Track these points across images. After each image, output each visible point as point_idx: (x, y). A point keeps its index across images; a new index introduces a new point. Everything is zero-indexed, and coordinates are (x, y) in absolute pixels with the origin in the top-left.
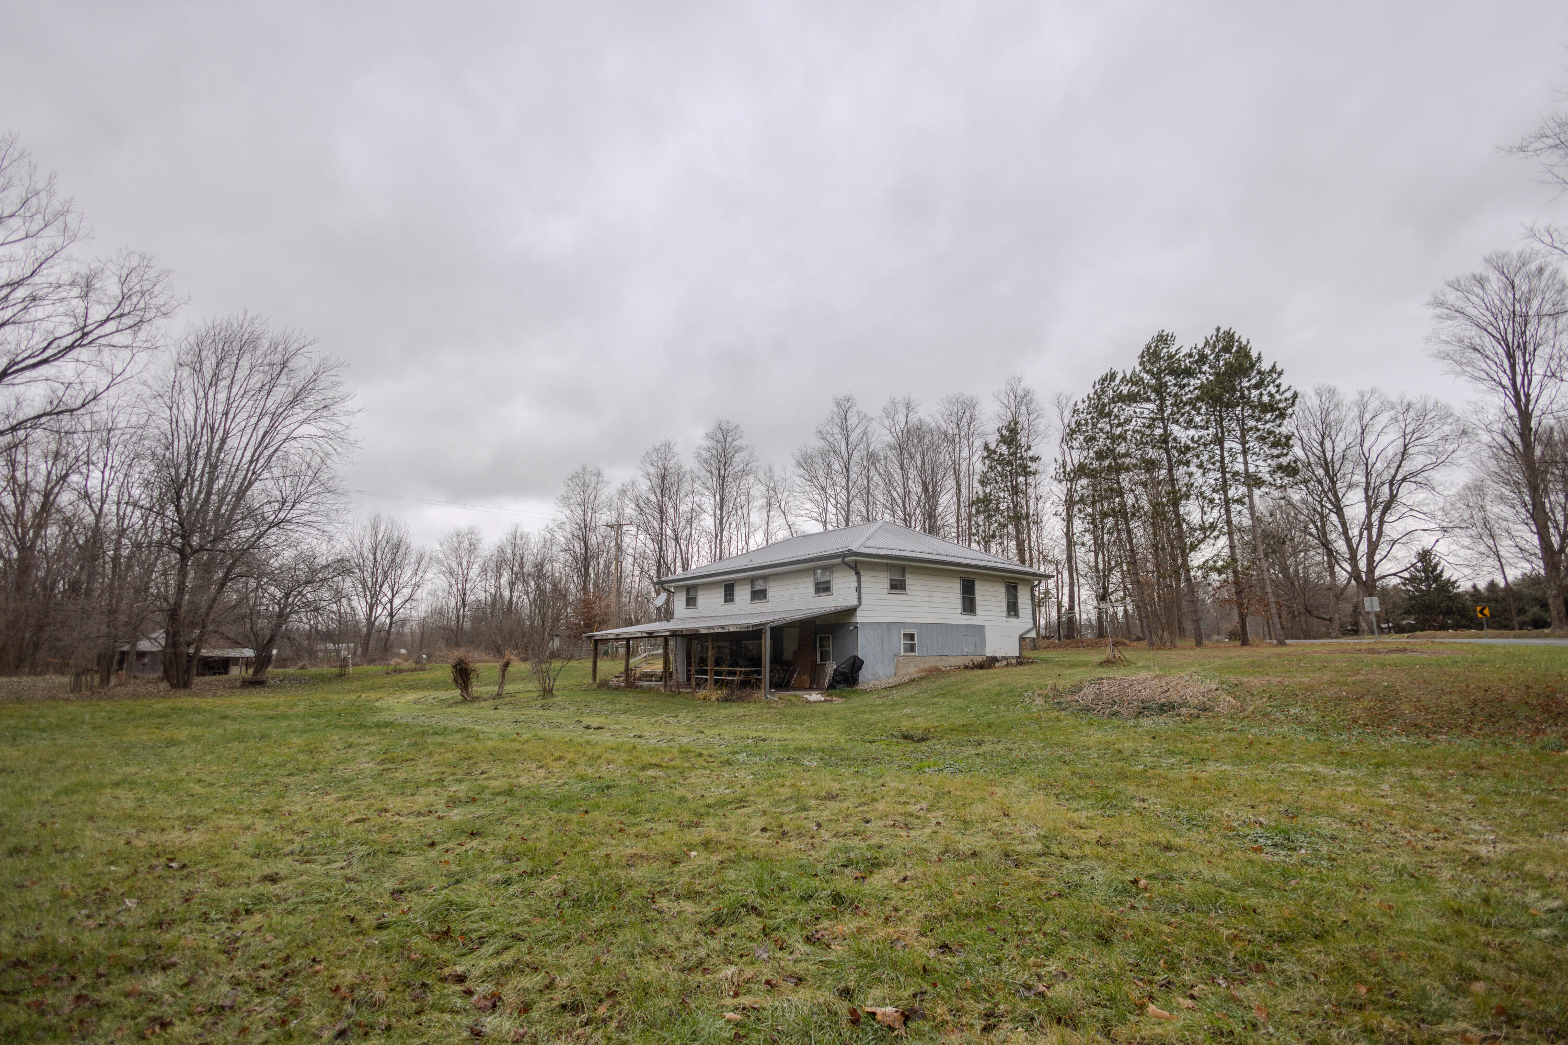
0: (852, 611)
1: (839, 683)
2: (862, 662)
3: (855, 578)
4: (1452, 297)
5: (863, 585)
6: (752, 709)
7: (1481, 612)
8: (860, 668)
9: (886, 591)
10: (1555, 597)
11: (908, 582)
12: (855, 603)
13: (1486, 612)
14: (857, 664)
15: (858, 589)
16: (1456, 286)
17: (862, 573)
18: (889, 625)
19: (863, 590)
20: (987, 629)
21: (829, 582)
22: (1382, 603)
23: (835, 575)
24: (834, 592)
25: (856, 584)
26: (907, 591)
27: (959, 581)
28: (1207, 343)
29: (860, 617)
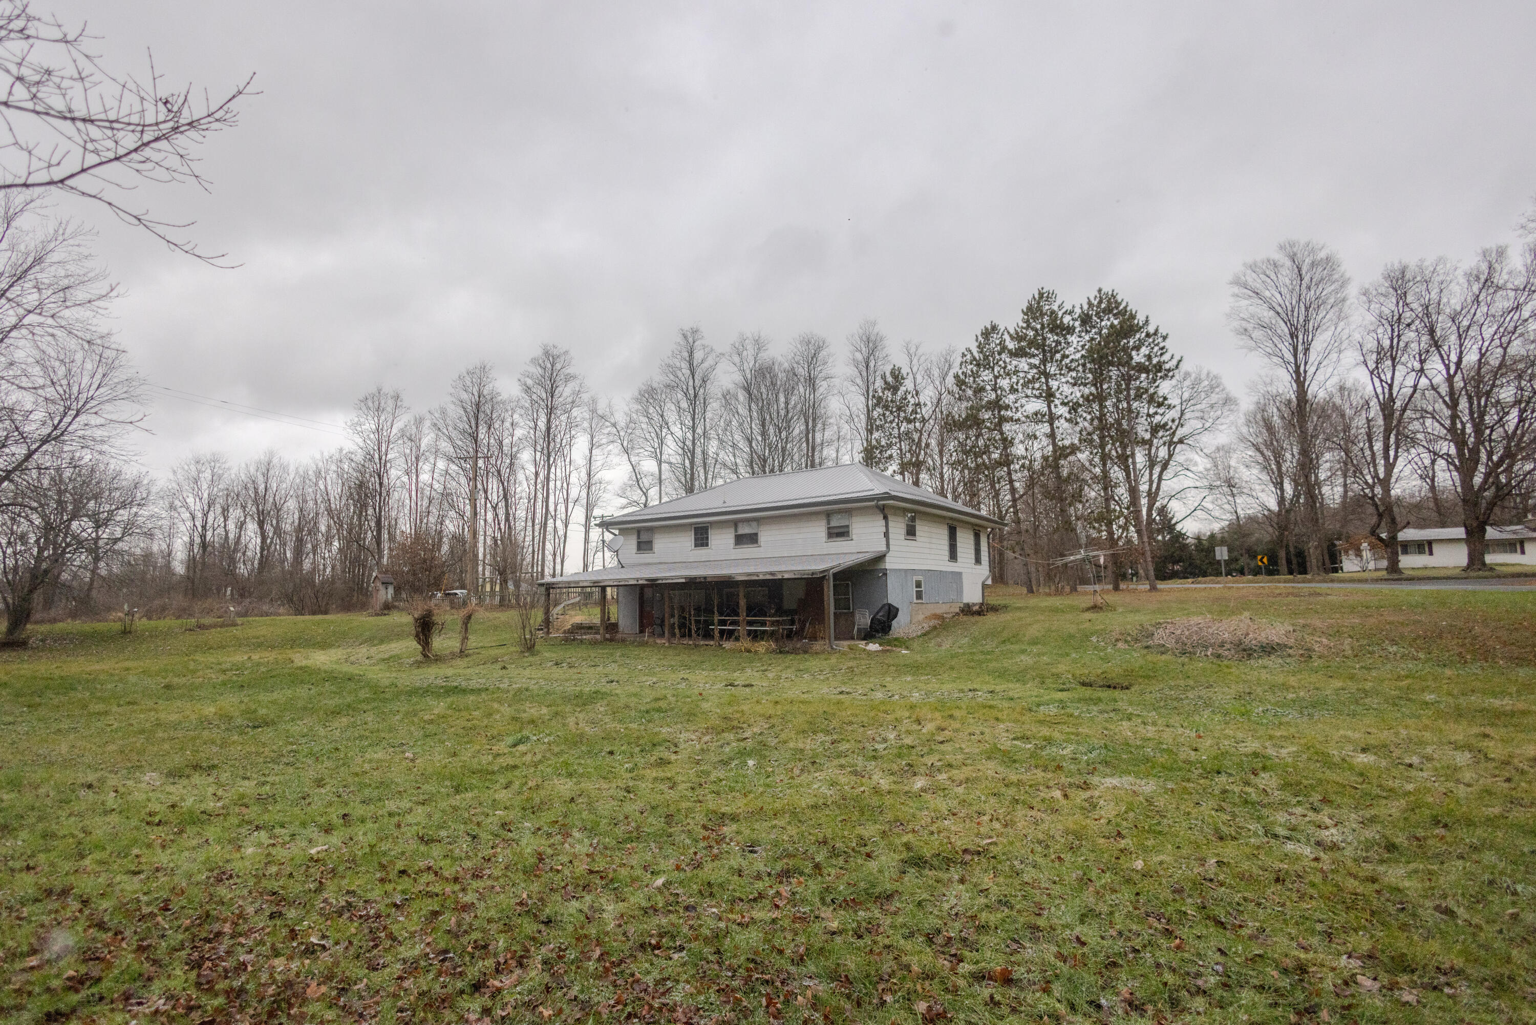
0: (881, 558)
1: (878, 631)
2: (897, 610)
3: (883, 523)
4: (1251, 279)
5: (891, 530)
6: (814, 663)
7: (1261, 560)
8: (895, 616)
9: (903, 537)
10: (1316, 548)
11: (918, 528)
12: (884, 548)
13: (1265, 560)
14: (892, 612)
15: (886, 535)
16: (1253, 267)
17: (890, 518)
18: (906, 571)
19: (891, 536)
20: (964, 576)
21: (848, 526)
22: (1230, 551)
23: (854, 519)
24: (854, 537)
25: (884, 529)
26: (917, 538)
27: (946, 527)
28: (1090, 304)
29: (890, 563)
